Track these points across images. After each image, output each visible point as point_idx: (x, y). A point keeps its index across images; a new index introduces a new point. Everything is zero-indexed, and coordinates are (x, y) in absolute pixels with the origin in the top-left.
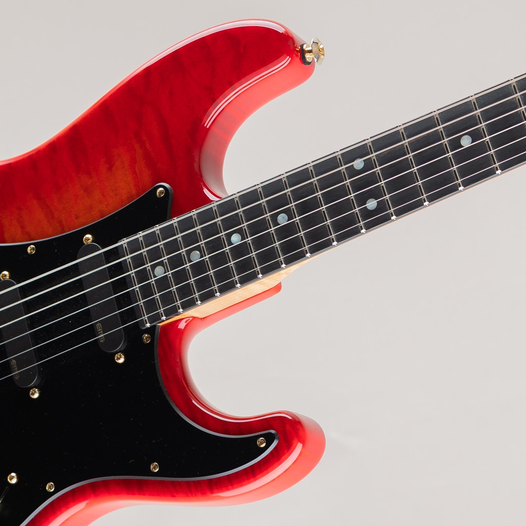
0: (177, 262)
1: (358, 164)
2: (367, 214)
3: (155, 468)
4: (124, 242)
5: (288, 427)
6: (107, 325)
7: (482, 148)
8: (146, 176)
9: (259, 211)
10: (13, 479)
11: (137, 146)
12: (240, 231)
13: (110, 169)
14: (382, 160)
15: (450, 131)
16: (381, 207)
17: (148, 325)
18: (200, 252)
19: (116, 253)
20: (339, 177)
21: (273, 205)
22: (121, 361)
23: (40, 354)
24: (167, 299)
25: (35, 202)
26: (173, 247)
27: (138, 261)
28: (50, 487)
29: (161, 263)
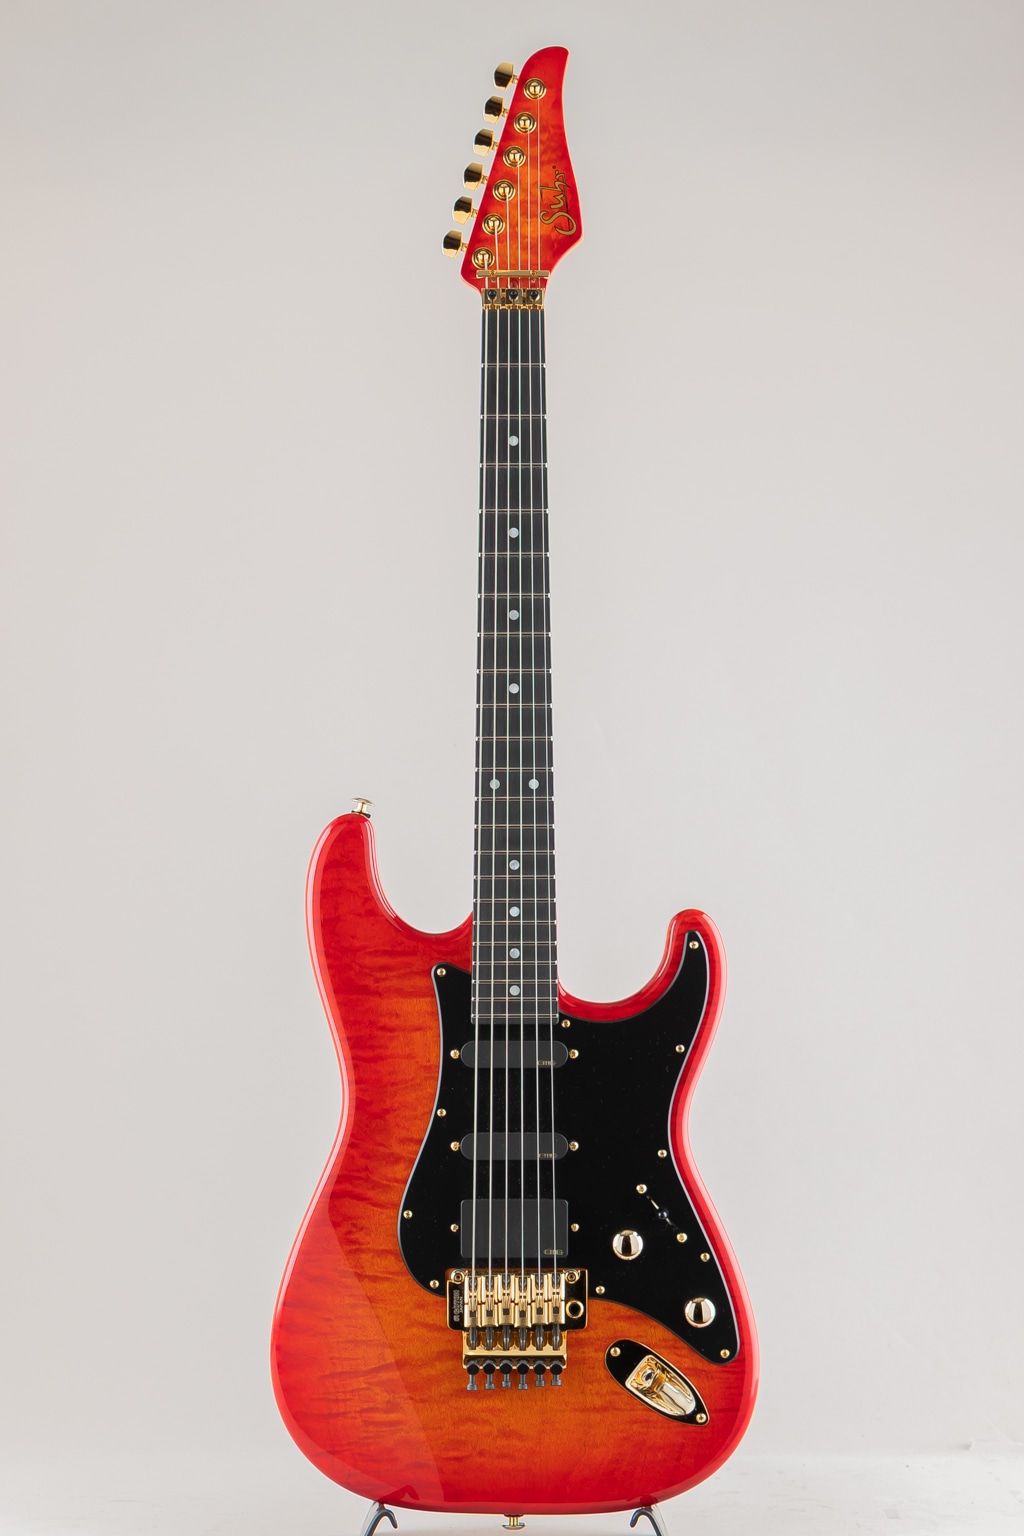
0: (514, 972)
1: (495, 784)
2: (541, 790)
3: (679, 1048)
4: (476, 1016)
5: (687, 919)
6: (544, 1056)
7: (527, 677)
8: (419, 982)
9: (500, 884)
10: (642, 1189)
11: (388, 983)
12: (511, 906)
13: (397, 1015)
14: (501, 762)
15: (502, 698)
16: (541, 777)
17: (557, 1015)
18: (514, 947)
19: (484, 1028)
20: (501, 805)
21: (501, 868)
22: (577, 1053)
23: (546, 1128)
24: (544, 989)
25: (396, 1098)
26: (500, 972)
27: (500, 1007)
28: (661, 1153)
29: (510, 986)
